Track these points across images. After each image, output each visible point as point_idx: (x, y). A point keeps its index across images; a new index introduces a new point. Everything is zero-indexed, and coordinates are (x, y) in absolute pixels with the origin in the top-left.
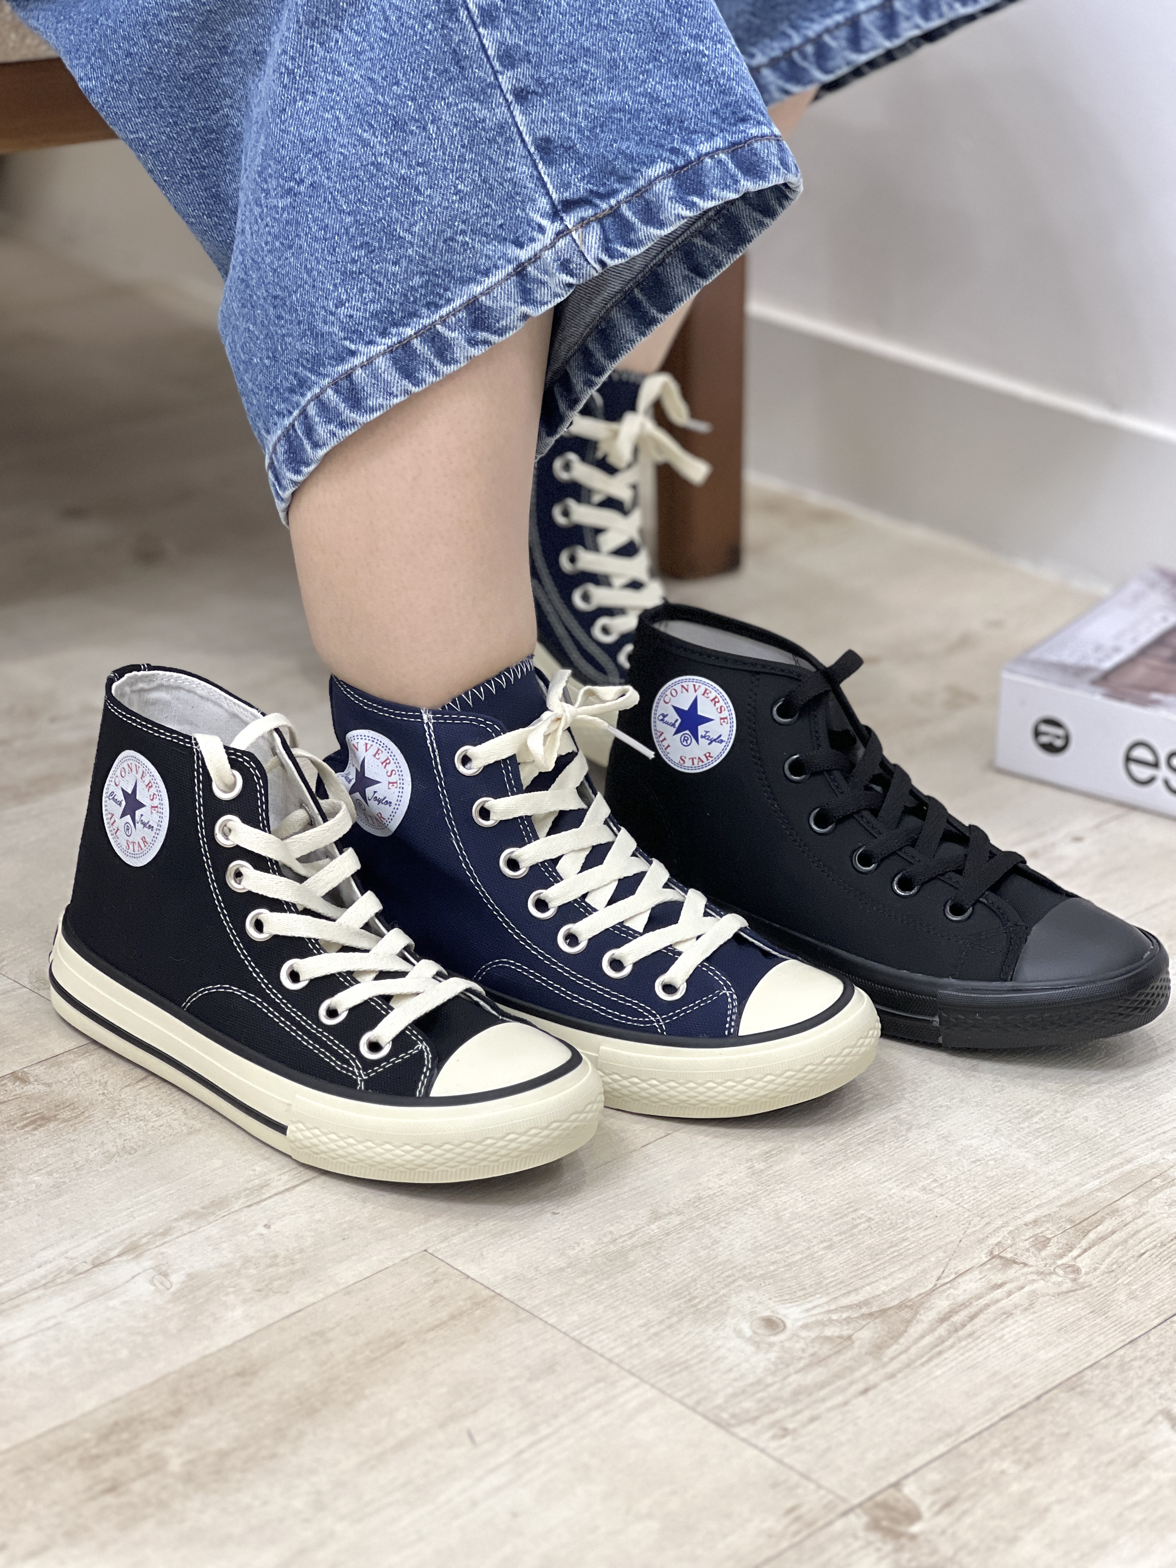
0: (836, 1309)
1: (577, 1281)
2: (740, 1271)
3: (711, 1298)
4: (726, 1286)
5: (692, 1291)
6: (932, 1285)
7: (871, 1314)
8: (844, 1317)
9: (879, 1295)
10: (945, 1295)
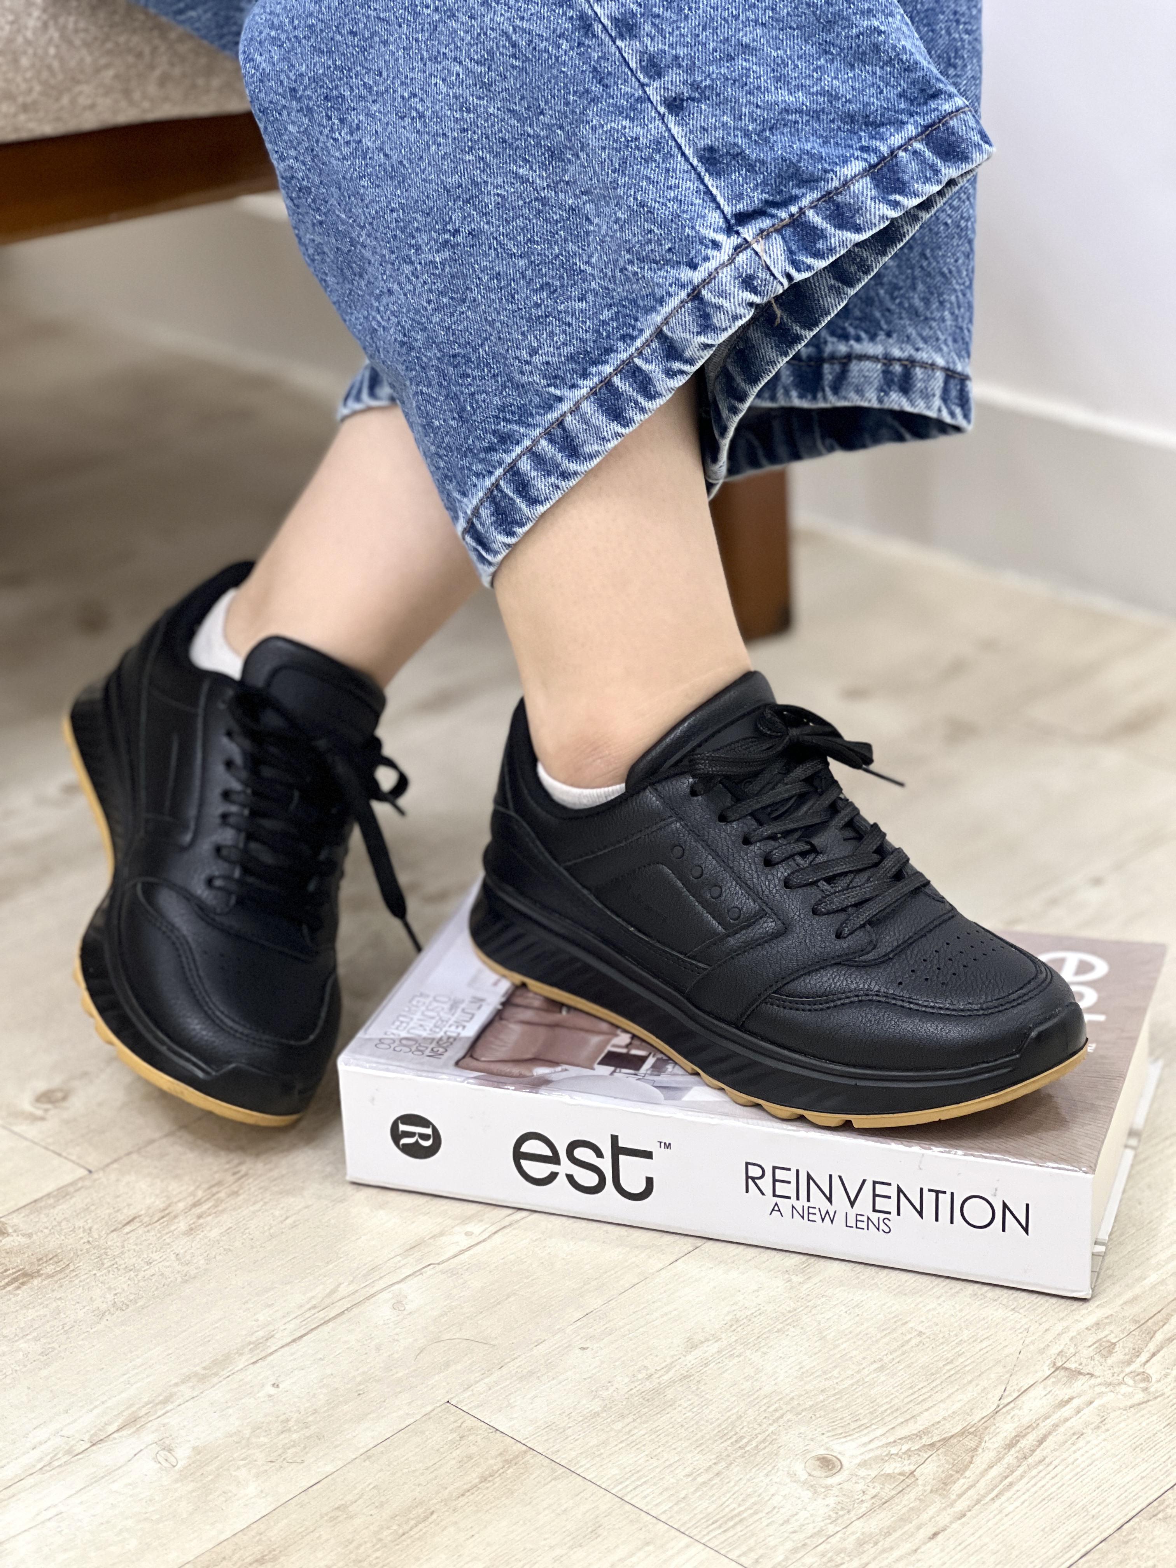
0: (895, 1442)
1: (614, 1427)
2: (787, 1404)
3: (760, 1438)
4: (774, 1421)
5: (738, 1430)
6: (995, 1406)
7: (932, 1445)
8: (903, 1450)
9: (939, 1422)
10: (1009, 1417)
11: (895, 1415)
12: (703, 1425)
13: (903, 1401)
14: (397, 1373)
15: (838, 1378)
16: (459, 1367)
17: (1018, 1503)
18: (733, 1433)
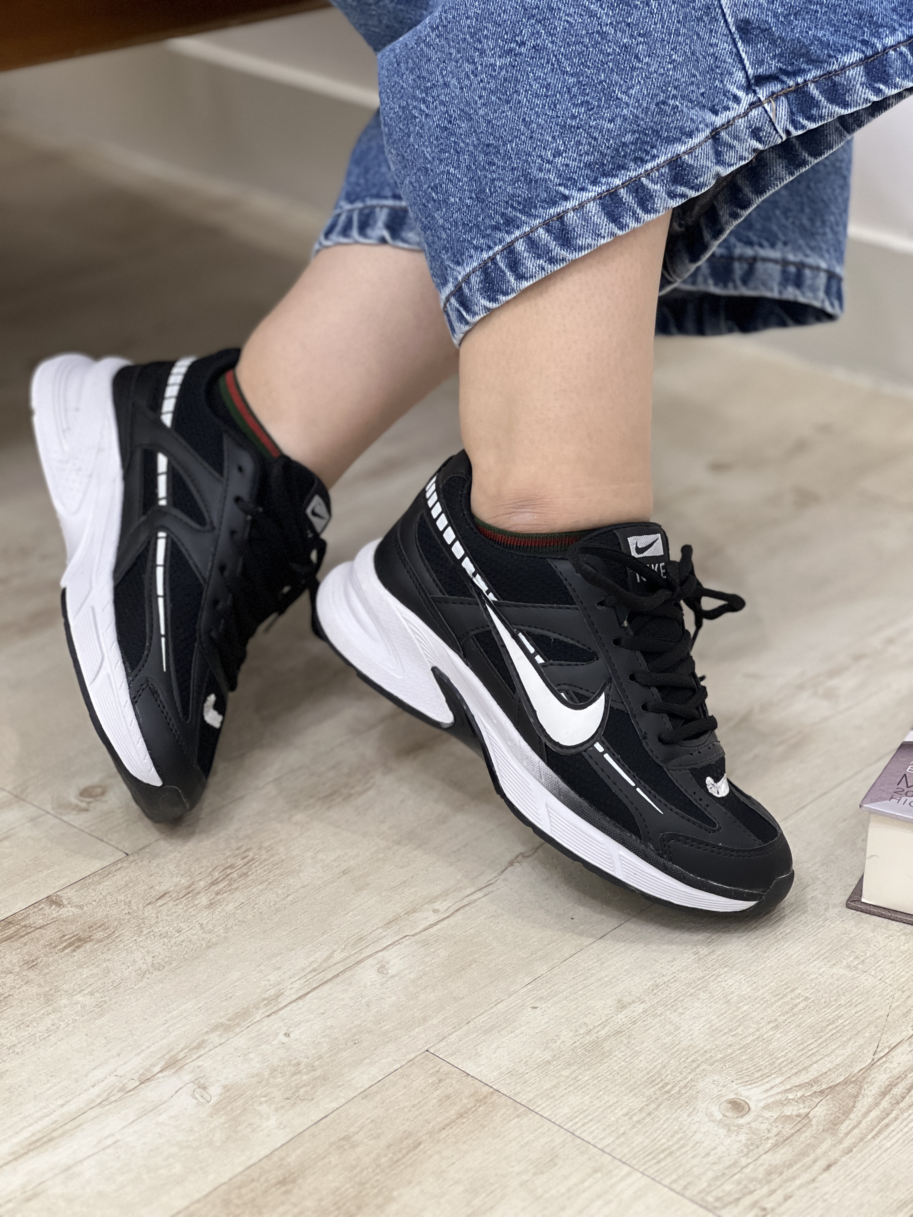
0: (791, 1088)
1: (563, 1073)
2: (702, 1056)
3: (682, 1084)
4: (692, 1071)
5: (663, 1077)
6: (869, 1061)
7: (822, 1092)
8: (799, 1096)
9: (826, 1073)
10: (883, 1069)
11: (790, 1066)
12: (635, 1073)
13: (795, 1055)
14: (385, 1025)
15: (741, 1035)
16: (435, 1021)
17: (894, 1141)
18: (659, 1080)
